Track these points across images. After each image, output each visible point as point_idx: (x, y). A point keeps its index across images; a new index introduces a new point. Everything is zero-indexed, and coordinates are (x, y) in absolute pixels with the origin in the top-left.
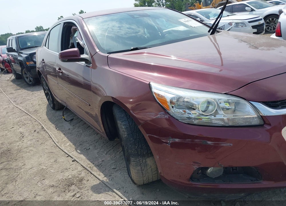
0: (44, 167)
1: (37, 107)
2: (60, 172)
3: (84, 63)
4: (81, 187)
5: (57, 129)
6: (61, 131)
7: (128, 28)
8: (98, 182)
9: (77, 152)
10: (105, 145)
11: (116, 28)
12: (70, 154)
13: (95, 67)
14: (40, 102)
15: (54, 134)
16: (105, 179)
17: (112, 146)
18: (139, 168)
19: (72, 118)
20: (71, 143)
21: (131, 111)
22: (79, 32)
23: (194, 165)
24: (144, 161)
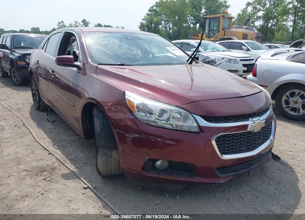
0: (21, 156)
1: (22, 106)
2: (35, 161)
3: (76, 69)
4: (53, 173)
5: (39, 127)
6: (42, 129)
7: (127, 49)
8: (69, 171)
9: (54, 147)
10: (81, 146)
11: (115, 46)
12: (48, 149)
13: (85, 74)
14: (25, 102)
15: (35, 131)
16: (75, 170)
17: (88, 146)
18: (105, 158)
19: (55, 120)
20: (50, 140)
21: (106, 111)
22: (77, 43)
23: (146, 156)
24: (110, 153)
